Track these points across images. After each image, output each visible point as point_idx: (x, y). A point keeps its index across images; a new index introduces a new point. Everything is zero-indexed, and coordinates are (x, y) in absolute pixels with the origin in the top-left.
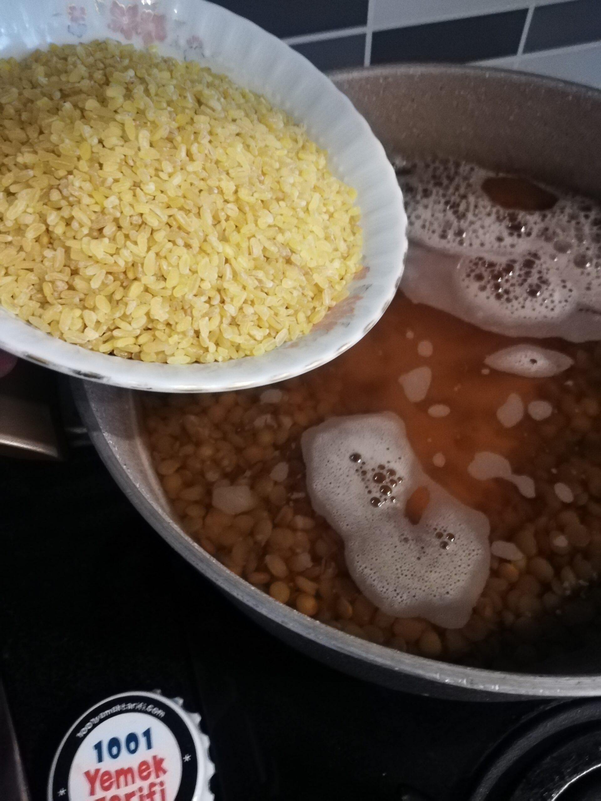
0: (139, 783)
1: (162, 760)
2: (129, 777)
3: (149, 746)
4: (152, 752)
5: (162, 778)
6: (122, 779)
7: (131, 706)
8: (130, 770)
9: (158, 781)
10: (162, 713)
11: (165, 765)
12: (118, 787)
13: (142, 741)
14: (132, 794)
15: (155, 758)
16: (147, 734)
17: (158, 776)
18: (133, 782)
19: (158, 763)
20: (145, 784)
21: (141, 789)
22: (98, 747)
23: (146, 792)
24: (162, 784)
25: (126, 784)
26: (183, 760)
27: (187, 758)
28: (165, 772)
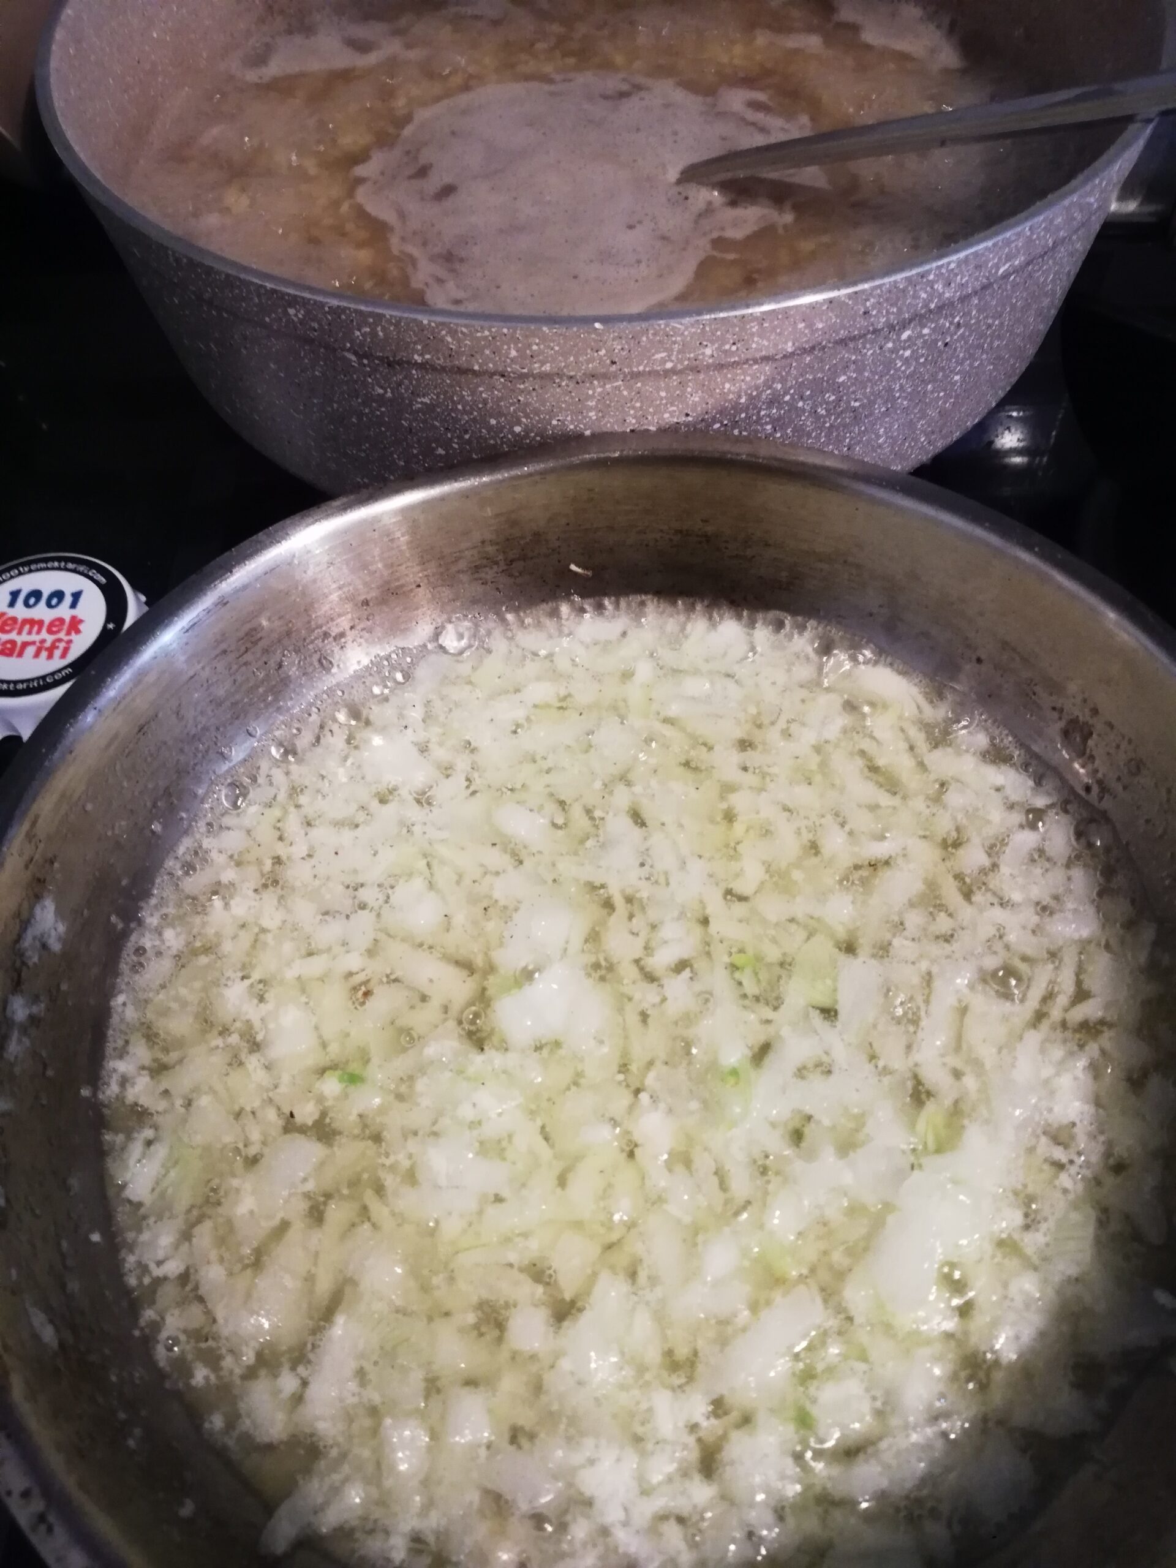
0: (44, 634)
1: (81, 621)
2: (36, 628)
3: (73, 605)
4: (74, 612)
5: (73, 636)
6: (27, 627)
7: (70, 566)
8: (40, 623)
9: (66, 638)
10: (103, 580)
11: (81, 627)
12: (20, 633)
13: (68, 600)
14: (33, 643)
15: (73, 618)
16: (77, 596)
17: (68, 633)
18: (39, 632)
19: (75, 625)
20: (50, 639)
21: (43, 641)
22: (15, 595)
23: (48, 644)
24: (70, 642)
25: (30, 633)
26: (105, 627)
27: (111, 626)
28: (78, 632)
